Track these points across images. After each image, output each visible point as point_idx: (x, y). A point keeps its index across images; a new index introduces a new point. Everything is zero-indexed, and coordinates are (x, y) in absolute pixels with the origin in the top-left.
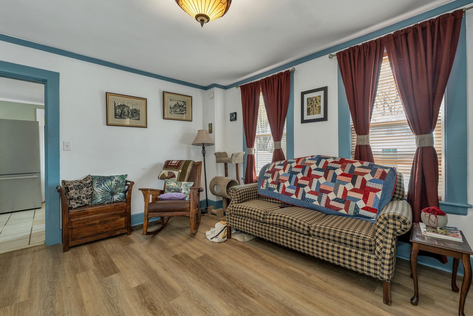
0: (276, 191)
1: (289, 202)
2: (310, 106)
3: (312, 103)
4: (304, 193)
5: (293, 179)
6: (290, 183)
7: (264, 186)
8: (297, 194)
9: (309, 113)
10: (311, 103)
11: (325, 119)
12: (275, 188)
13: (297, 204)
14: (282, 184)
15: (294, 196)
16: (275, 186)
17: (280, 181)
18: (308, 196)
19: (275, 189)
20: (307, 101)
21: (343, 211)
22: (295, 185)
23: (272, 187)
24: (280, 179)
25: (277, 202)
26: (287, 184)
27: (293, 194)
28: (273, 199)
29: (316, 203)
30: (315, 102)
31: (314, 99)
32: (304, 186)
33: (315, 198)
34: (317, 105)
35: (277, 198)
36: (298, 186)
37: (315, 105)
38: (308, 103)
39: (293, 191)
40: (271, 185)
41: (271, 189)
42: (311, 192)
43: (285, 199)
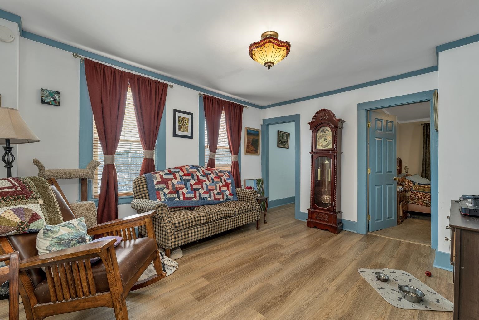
0: (177, 199)
1: (191, 205)
2: (181, 124)
3: (183, 121)
4: (200, 194)
5: (189, 186)
6: (187, 189)
7: (161, 198)
8: (195, 197)
9: (179, 130)
10: (181, 122)
11: (191, 137)
12: (174, 196)
13: (197, 205)
14: (181, 192)
15: (194, 199)
16: (175, 195)
17: (178, 189)
18: (203, 196)
19: (175, 198)
20: (179, 119)
21: (222, 200)
22: (192, 190)
23: (172, 197)
24: (177, 188)
25: (178, 209)
26: (185, 191)
27: (193, 198)
28: (174, 208)
29: (209, 199)
30: (185, 122)
31: (184, 120)
32: (198, 189)
33: (207, 196)
34: (186, 125)
35: (179, 205)
36: (195, 190)
37: (185, 124)
38: (179, 121)
39: (192, 195)
40: (169, 195)
41: (172, 199)
42: (204, 193)
43: (187, 204)
